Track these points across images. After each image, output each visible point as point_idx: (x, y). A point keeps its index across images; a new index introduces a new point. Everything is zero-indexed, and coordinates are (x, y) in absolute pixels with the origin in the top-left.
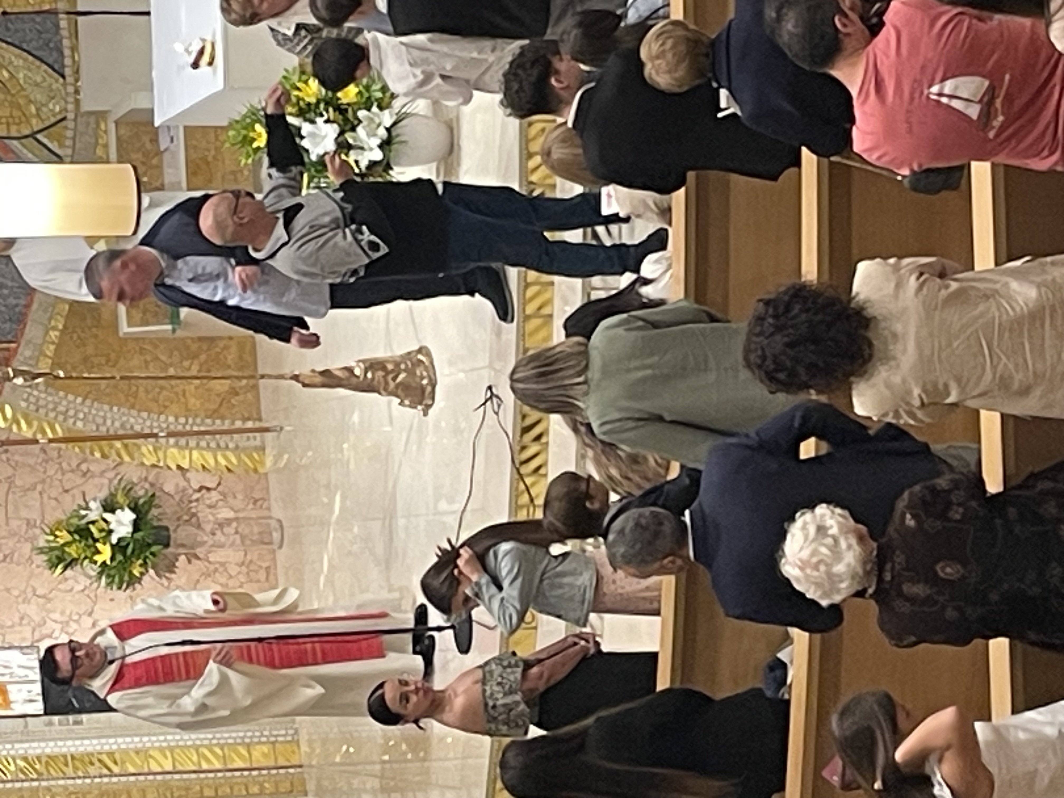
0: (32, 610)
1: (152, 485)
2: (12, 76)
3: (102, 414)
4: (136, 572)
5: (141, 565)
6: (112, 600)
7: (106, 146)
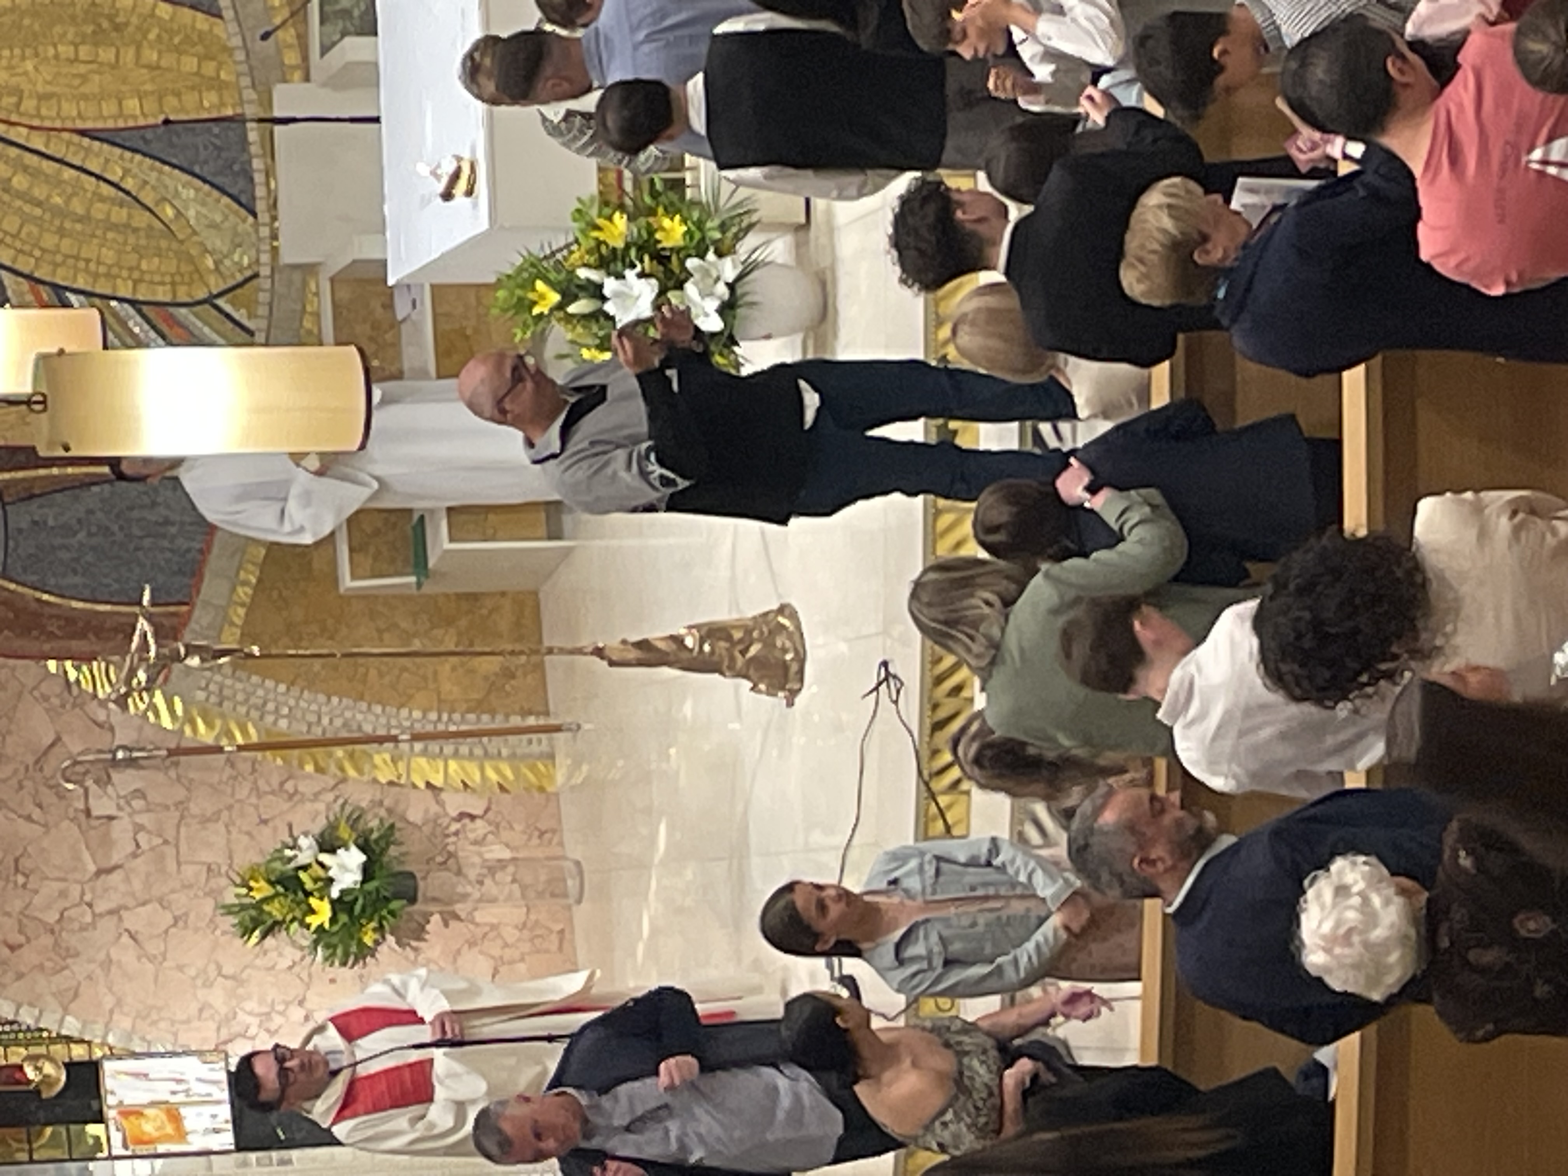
0: (217, 997)
1: (390, 811)
2: (179, 214)
3: (314, 707)
4: (368, 939)
5: (375, 930)
6: (332, 981)
7: (317, 315)
